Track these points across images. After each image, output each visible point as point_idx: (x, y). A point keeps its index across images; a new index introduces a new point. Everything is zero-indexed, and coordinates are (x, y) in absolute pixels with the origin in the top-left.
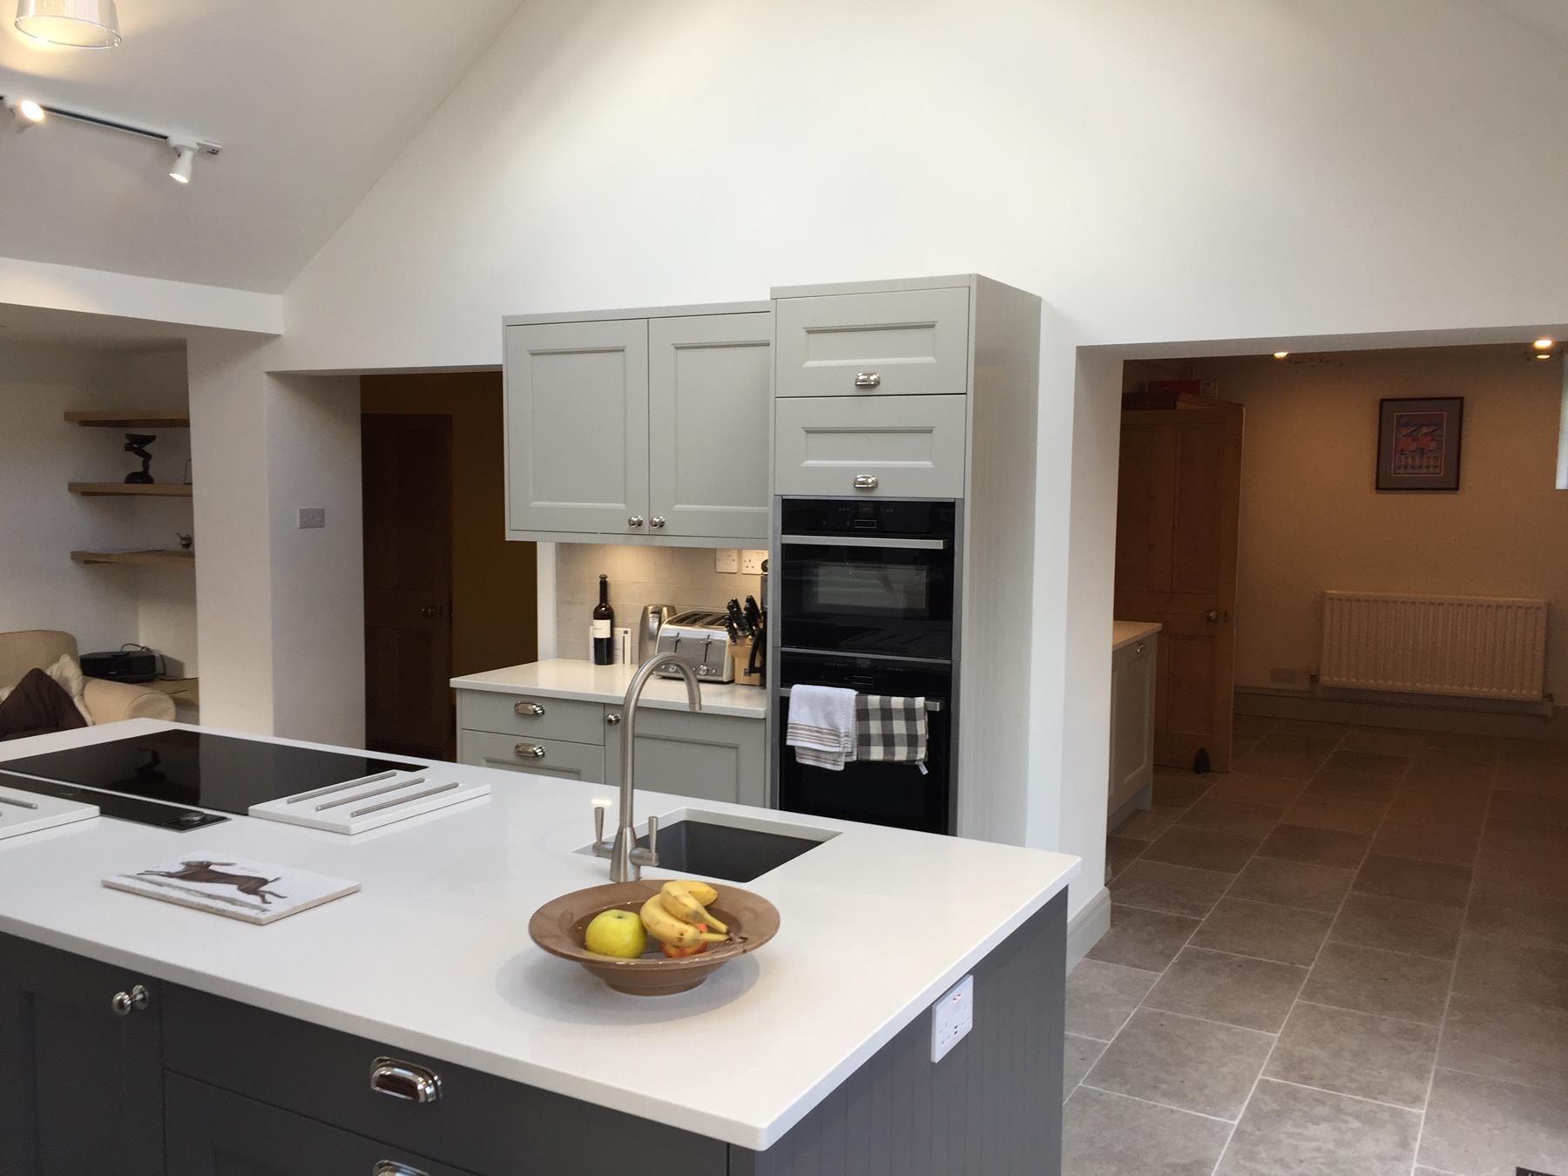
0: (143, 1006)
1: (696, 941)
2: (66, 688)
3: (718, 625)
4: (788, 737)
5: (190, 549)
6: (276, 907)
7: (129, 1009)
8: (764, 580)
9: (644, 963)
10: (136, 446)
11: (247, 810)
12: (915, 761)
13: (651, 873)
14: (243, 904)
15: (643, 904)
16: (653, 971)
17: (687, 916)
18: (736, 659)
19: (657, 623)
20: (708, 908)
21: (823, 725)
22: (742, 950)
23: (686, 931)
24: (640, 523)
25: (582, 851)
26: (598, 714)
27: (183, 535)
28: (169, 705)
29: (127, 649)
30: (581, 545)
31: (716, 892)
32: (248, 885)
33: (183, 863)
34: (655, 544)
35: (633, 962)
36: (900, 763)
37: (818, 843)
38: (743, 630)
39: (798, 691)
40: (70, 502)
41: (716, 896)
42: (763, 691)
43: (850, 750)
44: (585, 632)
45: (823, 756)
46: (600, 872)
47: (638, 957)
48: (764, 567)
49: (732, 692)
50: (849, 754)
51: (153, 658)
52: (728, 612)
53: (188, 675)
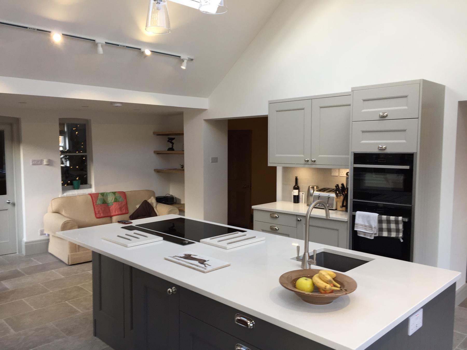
0: (175, 293)
1: (330, 289)
2: (152, 206)
3: (332, 192)
4: (355, 228)
5: (183, 168)
6: (209, 268)
7: (171, 293)
8: (347, 178)
9: (314, 294)
10: (170, 141)
11: (199, 241)
12: (399, 237)
13: (314, 267)
14: (200, 267)
15: (313, 276)
16: (317, 297)
17: (327, 281)
18: (338, 203)
19: (313, 191)
20: (334, 279)
21: (367, 224)
22: (345, 293)
23: (327, 286)
24: (308, 161)
25: (293, 259)
26: (295, 218)
27: (182, 165)
28: (178, 211)
29: (167, 195)
30: (290, 167)
31: (336, 275)
32: (201, 261)
33: (184, 254)
34: (313, 167)
35: (311, 294)
36: (393, 238)
37: (367, 262)
38: (340, 194)
39: (358, 213)
40: (154, 156)
41: (335, 276)
42: (347, 213)
43: (376, 233)
44: (291, 194)
45: (366, 234)
46: (298, 265)
47: (312, 292)
48: (347, 174)
49: (336, 213)
50: (376, 234)
51: (173, 198)
52: (335, 188)
53: (182, 203)
